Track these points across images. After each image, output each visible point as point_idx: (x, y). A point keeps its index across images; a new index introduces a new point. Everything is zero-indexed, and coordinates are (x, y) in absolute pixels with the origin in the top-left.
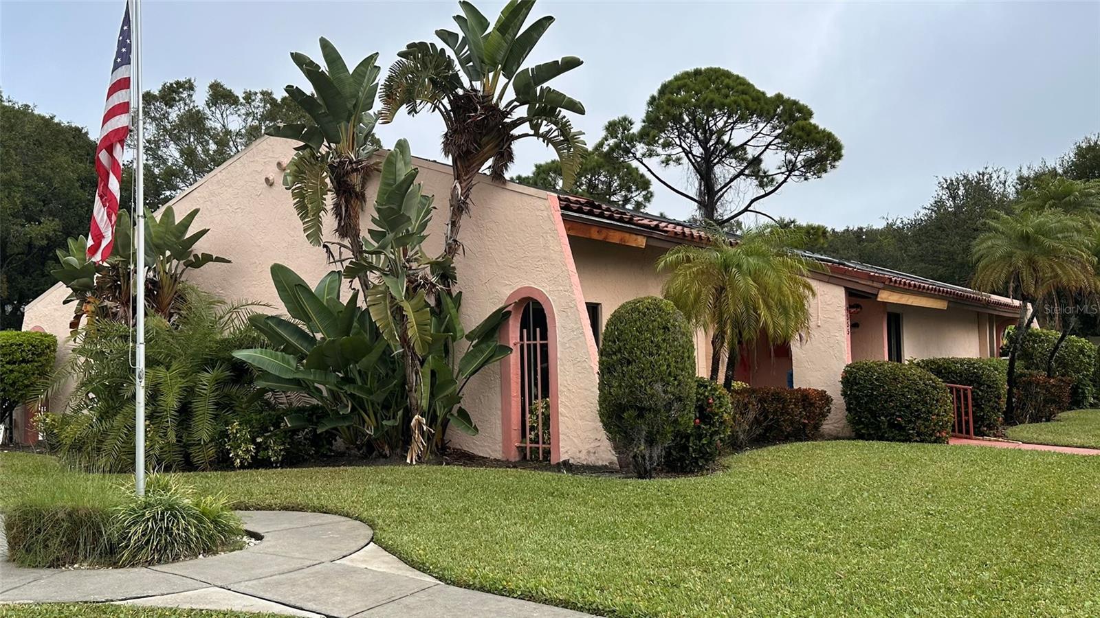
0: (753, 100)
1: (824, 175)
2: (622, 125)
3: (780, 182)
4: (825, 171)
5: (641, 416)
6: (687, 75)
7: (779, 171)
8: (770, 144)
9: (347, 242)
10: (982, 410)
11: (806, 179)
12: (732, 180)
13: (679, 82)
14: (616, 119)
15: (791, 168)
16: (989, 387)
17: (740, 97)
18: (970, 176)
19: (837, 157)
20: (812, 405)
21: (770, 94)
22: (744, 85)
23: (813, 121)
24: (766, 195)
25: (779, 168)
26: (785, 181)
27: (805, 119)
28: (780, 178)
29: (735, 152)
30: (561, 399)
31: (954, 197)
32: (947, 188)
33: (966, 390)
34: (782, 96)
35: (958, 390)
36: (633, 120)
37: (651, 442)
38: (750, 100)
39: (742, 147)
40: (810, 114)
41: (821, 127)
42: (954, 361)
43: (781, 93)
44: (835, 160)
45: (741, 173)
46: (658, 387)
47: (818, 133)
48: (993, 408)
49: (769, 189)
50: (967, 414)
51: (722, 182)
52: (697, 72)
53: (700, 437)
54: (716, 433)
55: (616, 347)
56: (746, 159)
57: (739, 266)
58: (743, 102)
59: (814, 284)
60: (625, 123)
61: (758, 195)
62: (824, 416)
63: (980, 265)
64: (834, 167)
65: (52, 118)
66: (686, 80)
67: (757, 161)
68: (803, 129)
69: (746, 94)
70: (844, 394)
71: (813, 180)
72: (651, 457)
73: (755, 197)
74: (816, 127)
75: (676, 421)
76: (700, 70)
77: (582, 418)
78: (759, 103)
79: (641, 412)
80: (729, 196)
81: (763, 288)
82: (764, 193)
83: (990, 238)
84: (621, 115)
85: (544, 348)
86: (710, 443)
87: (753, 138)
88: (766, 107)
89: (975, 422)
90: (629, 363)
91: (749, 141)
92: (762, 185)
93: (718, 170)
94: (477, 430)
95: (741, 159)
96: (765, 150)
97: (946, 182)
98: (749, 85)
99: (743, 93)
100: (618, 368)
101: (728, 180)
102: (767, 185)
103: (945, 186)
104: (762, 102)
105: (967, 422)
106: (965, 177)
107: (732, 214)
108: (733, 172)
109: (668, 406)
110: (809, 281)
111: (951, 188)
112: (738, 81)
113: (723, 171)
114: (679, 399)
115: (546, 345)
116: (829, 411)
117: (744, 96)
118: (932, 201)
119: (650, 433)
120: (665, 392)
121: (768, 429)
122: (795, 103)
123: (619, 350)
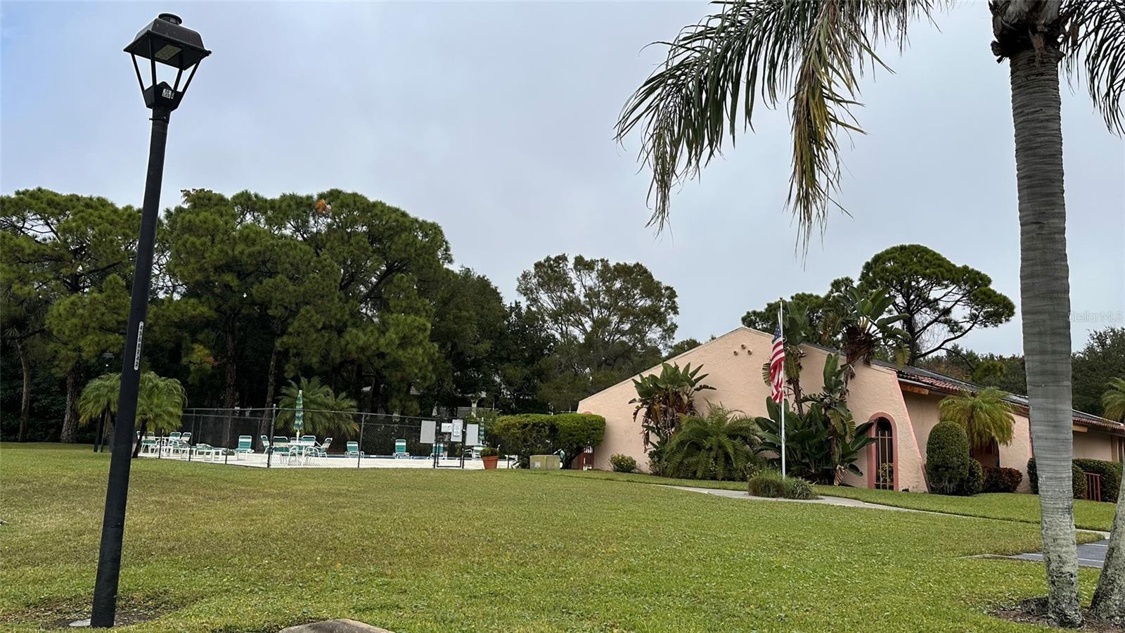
0: (947, 271)
1: (1000, 325)
2: (845, 284)
3: (966, 329)
4: (1001, 322)
5: (947, 470)
6: (895, 249)
7: (965, 320)
8: (959, 301)
9: (792, 387)
10: (1106, 488)
11: (986, 326)
12: (928, 325)
13: (890, 255)
14: (840, 278)
15: (974, 318)
16: (1109, 475)
17: (938, 269)
18: (1116, 330)
19: (1010, 313)
20: (1013, 476)
21: (959, 265)
22: (939, 260)
23: (992, 287)
24: (955, 338)
25: (965, 318)
26: (970, 329)
27: (986, 285)
28: (967, 326)
29: (932, 304)
30: (899, 463)
31: (1103, 344)
32: (1098, 338)
33: (1096, 476)
34: (968, 267)
35: (1092, 476)
36: (853, 280)
37: (950, 482)
38: (945, 271)
39: (936, 300)
40: (990, 281)
41: (998, 292)
42: (1090, 461)
43: (967, 265)
44: (1009, 316)
45: (936, 320)
46: (955, 459)
47: (996, 296)
48: (1112, 487)
49: (958, 334)
50: (1097, 489)
51: (920, 326)
52: (903, 248)
53: (968, 482)
54: (976, 481)
55: (936, 442)
56: (938, 309)
57: (981, 408)
58: (939, 273)
59: (1015, 417)
60: (848, 281)
61: (949, 338)
62: (1018, 482)
63: (1108, 408)
64: (1007, 320)
65: (484, 277)
66: (894, 254)
67: (947, 311)
68: (984, 293)
69: (942, 267)
70: (1029, 472)
71: (991, 328)
72: (950, 488)
73: (945, 339)
74: (994, 292)
75: (961, 474)
76: (905, 246)
77: (910, 472)
78: (951, 274)
79: (947, 468)
80: (925, 336)
81: (992, 419)
82: (953, 336)
83: (1112, 394)
84: (845, 276)
85: (891, 441)
86: (973, 485)
87: (945, 296)
88: (956, 276)
89: (1101, 495)
90: (942, 448)
91: (942, 298)
92: (952, 331)
93: (917, 317)
94: (862, 474)
95: (935, 310)
96: (954, 305)
97: (1097, 334)
98: (944, 259)
99: (940, 266)
100: (937, 450)
101: (925, 325)
102: (956, 332)
103: (1095, 337)
104: (953, 272)
105: (1097, 494)
106: (1113, 330)
107: (929, 350)
108: (929, 319)
109: (959, 467)
110: (1012, 415)
111: (1101, 338)
112: (935, 256)
113: (922, 317)
114: (963, 464)
115: (891, 439)
116: (1021, 481)
117: (941, 269)
118: (1085, 347)
119: (949, 478)
120: (958, 461)
121: (992, 485)
122: (978, 273)
123: (938, 443)
